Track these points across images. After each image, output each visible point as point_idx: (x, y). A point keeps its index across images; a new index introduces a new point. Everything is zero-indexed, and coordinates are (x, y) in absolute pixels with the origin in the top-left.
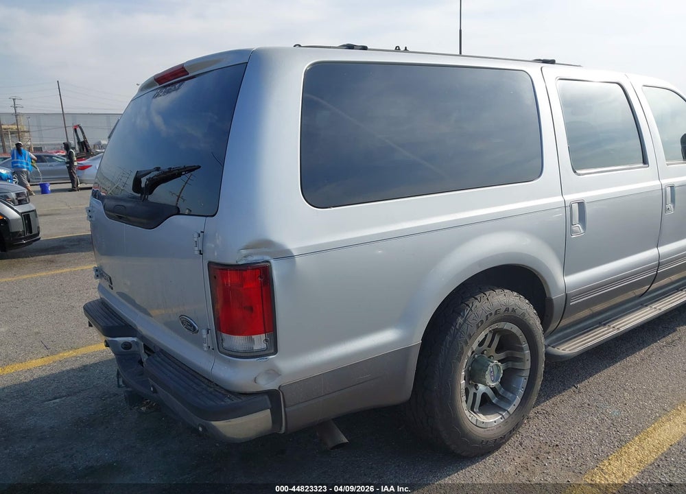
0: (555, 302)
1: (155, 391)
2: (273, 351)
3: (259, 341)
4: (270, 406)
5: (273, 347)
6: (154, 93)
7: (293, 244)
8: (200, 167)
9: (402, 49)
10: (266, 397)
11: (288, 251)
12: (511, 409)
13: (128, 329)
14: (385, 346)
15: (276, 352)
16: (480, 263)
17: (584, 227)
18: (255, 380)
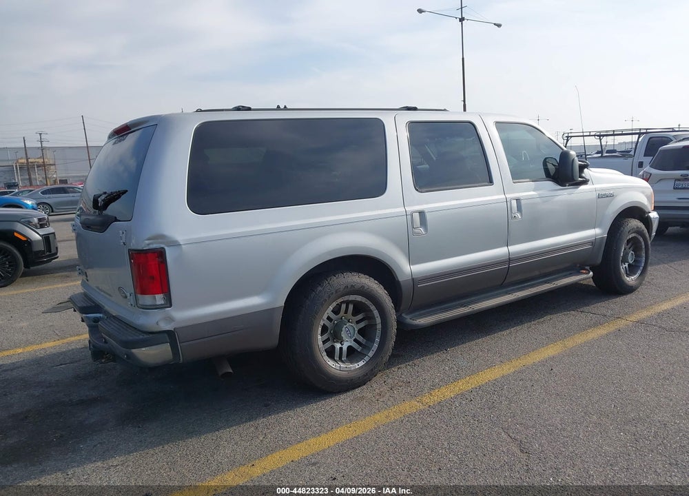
0: (402, 283)
1: (106, 342)
2: (168, 305)
3: (160, 299)
4: (169, 341)
5: (169, 302)
6: (114, 141)
7: (180, 237)
8: (127, 191)
9: (282, 107)
10: (166, 335)
11: (177, 241)
12: (367, 359)
13: (97, 308)
14: (254, 306)
15: (171, 306)
16: (330, 253)
17: (426, 229)
18: (157, 323)
